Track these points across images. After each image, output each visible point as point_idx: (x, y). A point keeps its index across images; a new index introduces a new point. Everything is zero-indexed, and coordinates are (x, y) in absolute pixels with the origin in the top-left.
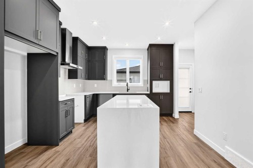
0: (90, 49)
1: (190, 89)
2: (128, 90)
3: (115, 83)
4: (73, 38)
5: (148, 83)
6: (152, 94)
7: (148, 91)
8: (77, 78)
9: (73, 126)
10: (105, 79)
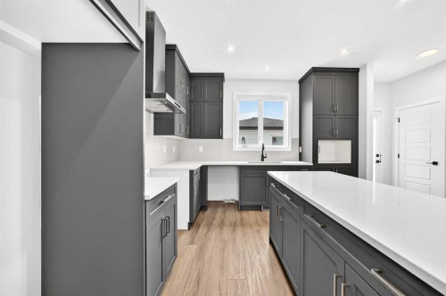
0: (192, 77)
1: (378, 156)
2: (263, 158)
3: (238, 146)
4: (167, 46)
5: (300, 145)
6: (317, 167)
7: (301, 159)
8: (173, 134)
9: (175, 253)
10: (221, 137)
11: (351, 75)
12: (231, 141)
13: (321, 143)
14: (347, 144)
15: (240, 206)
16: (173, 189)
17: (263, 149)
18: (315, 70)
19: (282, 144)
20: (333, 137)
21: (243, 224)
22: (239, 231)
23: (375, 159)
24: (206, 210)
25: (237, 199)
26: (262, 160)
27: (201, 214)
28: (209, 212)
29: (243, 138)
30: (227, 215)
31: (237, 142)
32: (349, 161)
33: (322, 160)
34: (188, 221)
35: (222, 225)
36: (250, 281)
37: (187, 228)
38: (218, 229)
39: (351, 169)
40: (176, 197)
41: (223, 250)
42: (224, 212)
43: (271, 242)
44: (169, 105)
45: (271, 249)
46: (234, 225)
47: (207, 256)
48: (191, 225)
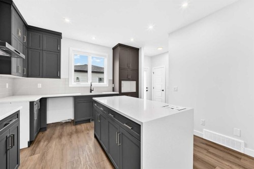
0: (29, 29)
2: (91, 91)
3: (73, 83)
5: (113, 83)
6: (121, 94)
7: (113, 91)
8: (10, 73)
9: (18, 162)
10: (59, 77)
11: (136, 51)
12: (67, 80)
13: (123, 82)
14: (134, 83)
15: (74, 122)
16: (17, 115)
17: (91, 85)
18: (120, 45)
19: (103, 82)
20: (128, 80)
21: (77, 132)
22: (74, 136)
23: (146, 89)
24: (46, 130)
25: (73, 118)
26: (91, 92)
27: (40, 134)
28: (48, 132)
29: (77, 78)
30: (65, 130)
31: (73, 80)
32: (135, 91)
33: (123, 91)
34: (28, 140)
35: (60, 136)
36: (82, 158)
37: (27, 146)
38: (57, 140)
39: (136, 94)
40: (19, 121)
41: (62, 150)
42: (63, 128)
43: (95, 137)
44: (8, 51)
45: (96, 140)
46: (70, 135)
47: (49, 157)
48: (30, 143)
